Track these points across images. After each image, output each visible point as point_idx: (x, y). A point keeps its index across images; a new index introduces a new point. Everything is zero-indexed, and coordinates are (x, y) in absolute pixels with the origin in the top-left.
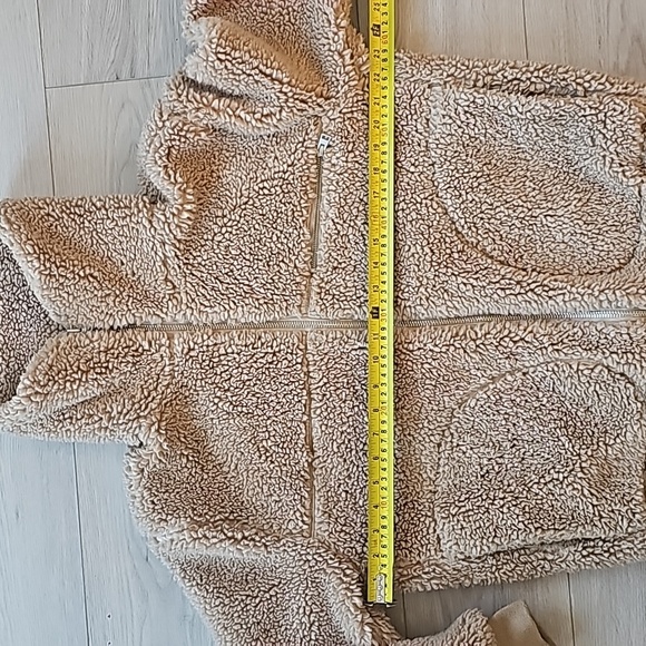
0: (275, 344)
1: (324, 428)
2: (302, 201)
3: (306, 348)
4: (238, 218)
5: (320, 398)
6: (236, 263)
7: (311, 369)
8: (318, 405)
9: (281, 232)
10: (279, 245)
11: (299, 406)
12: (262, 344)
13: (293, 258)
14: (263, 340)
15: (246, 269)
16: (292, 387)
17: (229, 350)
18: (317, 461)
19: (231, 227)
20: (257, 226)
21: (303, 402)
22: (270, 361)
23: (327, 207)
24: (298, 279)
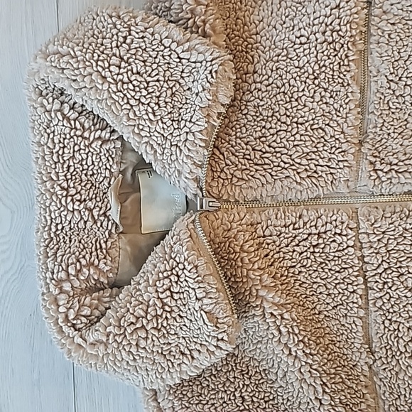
0: (320, 224)
1: (387, 323)
2: (350, 53)
3: (358, 227)
4: (269, 73)
5: (380, 286)
6: (268, 126)
7: (366, 252)
8: (378, 295)
9: (326, 90)
10: (324, 106)
11: (354, 297)
12: (305, 224)
13: (341, 121)
14: (306, 220)
15: (283, 134)
16: (345, 274)
17: (267, 233)
18: (379, 363)
19: (261, 83)
20: (292, 82)
21: (360, 292)
22: (315, 243)
23: (378, 61)
24: (344, 147)
